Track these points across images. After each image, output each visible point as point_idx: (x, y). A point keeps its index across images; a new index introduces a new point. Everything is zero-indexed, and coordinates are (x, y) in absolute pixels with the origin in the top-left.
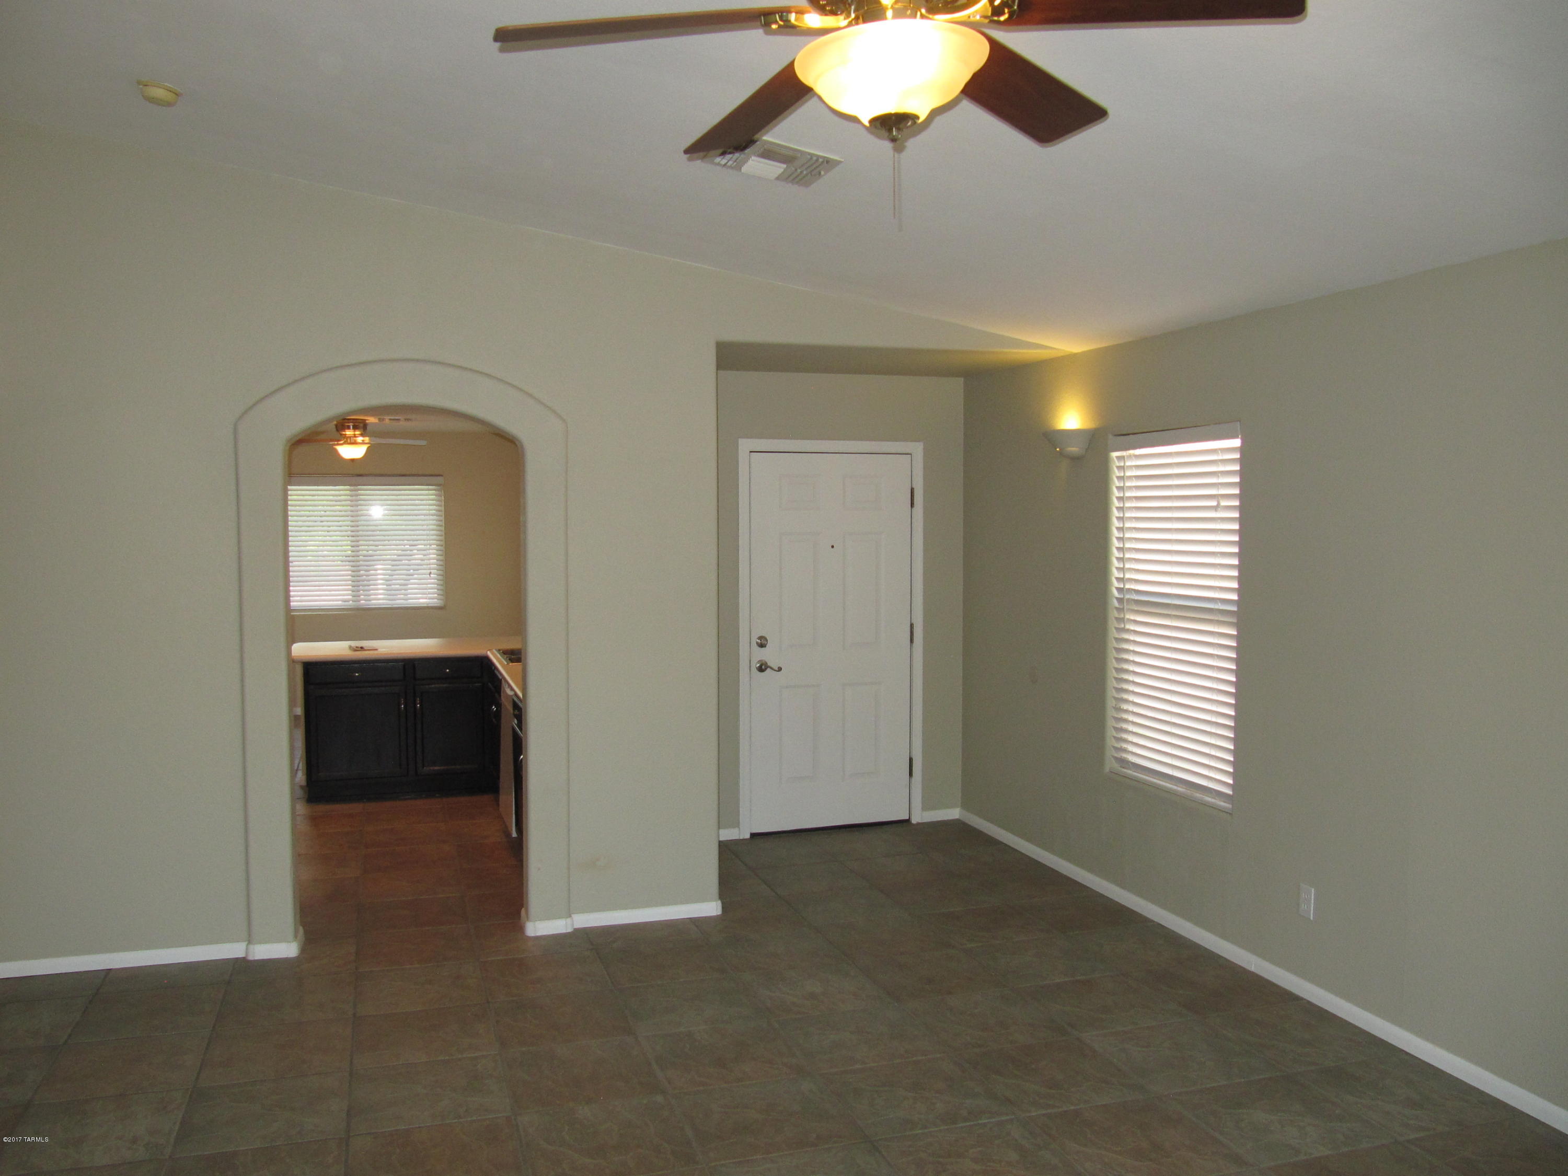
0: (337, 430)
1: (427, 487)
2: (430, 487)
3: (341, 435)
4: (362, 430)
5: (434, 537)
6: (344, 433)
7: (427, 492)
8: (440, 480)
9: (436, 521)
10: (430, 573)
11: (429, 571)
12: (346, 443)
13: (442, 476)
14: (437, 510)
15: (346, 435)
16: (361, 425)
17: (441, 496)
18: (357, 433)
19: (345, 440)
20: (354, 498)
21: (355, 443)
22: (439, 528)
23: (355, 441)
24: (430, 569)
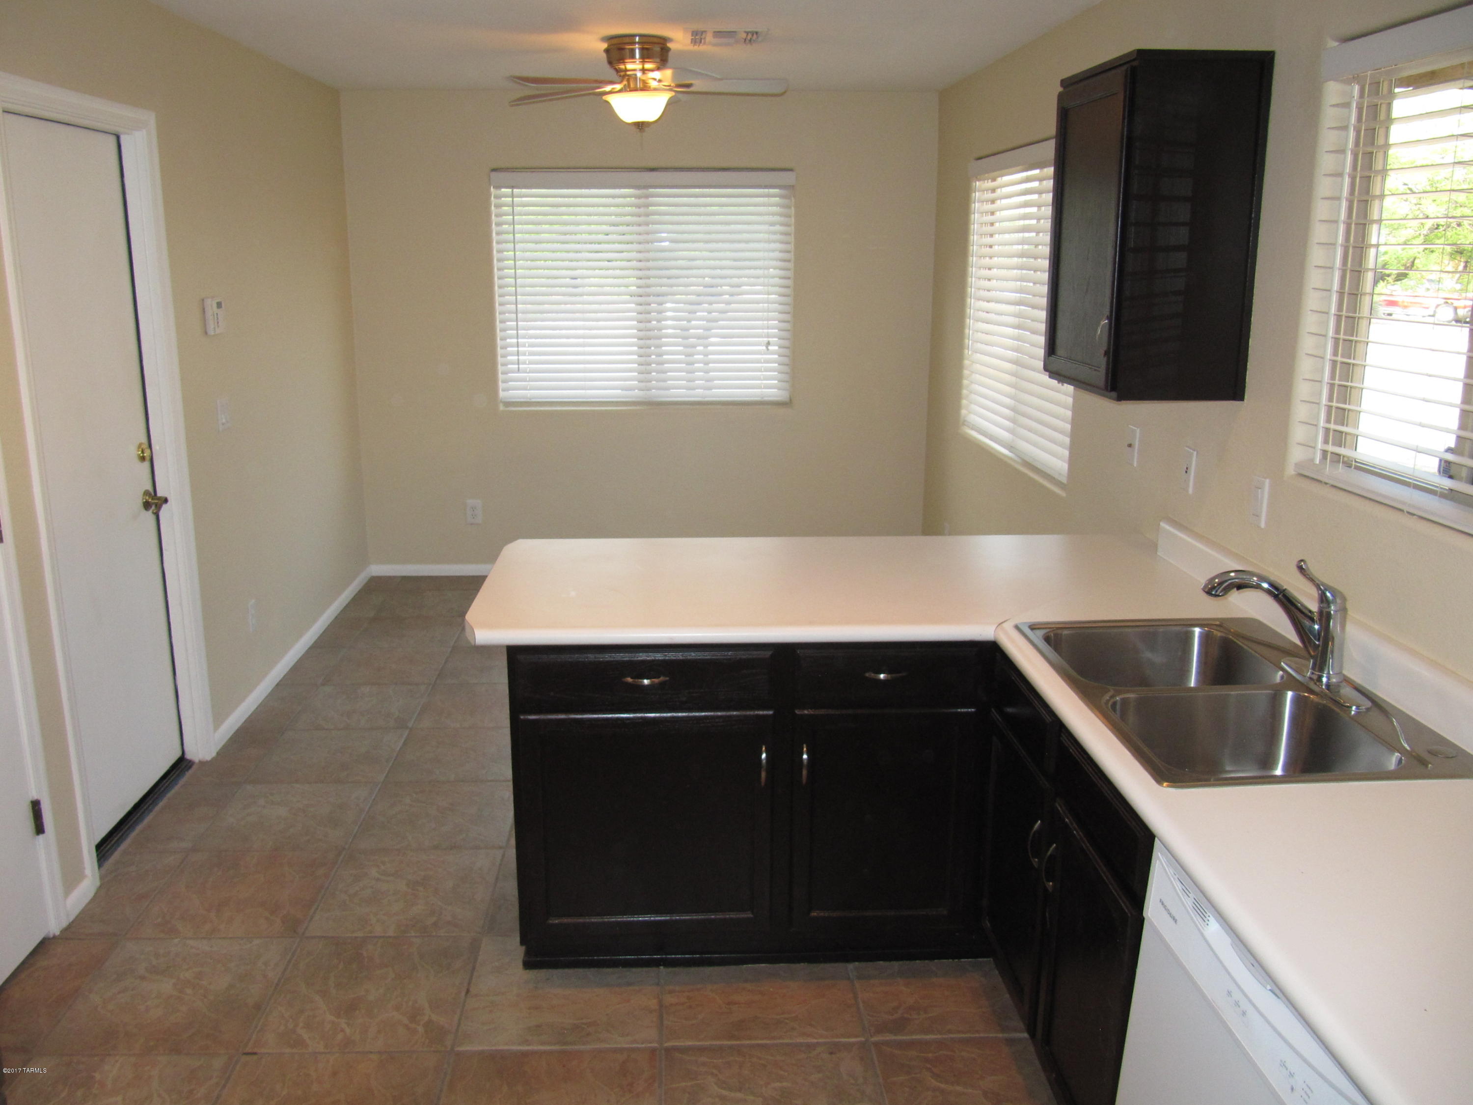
0: (610, 63)
1: (766, 190)
2: (772, 191)
3: (618, 71)
4: (658, 60)
5: (777, 289)
6: (622, 67)
7: (766, 199)
8: (788, 178)
9: (781, 251)
10: (768, 344)
11: (766, 340)
12: (628, 89)
13: (791, 170)
14: (782, 234)
15: (626, 70)
16: (657, 49)
17: (789, 207)
18: (648, 66)
19: (625, 82)
20: (642, 210)
21: (645, 88)
22: (782, 273)
23: (644, 82)
24: (768, 337)
